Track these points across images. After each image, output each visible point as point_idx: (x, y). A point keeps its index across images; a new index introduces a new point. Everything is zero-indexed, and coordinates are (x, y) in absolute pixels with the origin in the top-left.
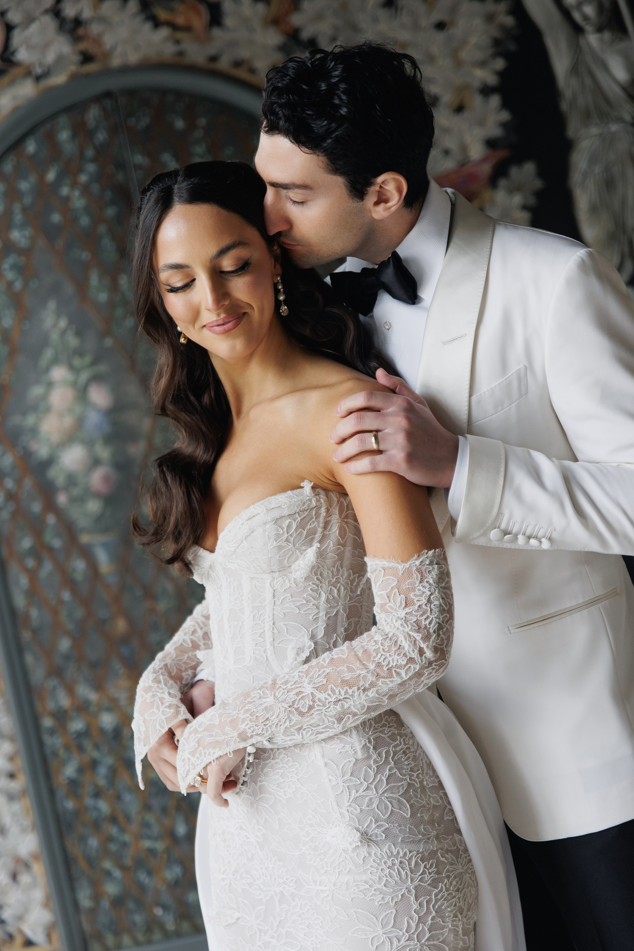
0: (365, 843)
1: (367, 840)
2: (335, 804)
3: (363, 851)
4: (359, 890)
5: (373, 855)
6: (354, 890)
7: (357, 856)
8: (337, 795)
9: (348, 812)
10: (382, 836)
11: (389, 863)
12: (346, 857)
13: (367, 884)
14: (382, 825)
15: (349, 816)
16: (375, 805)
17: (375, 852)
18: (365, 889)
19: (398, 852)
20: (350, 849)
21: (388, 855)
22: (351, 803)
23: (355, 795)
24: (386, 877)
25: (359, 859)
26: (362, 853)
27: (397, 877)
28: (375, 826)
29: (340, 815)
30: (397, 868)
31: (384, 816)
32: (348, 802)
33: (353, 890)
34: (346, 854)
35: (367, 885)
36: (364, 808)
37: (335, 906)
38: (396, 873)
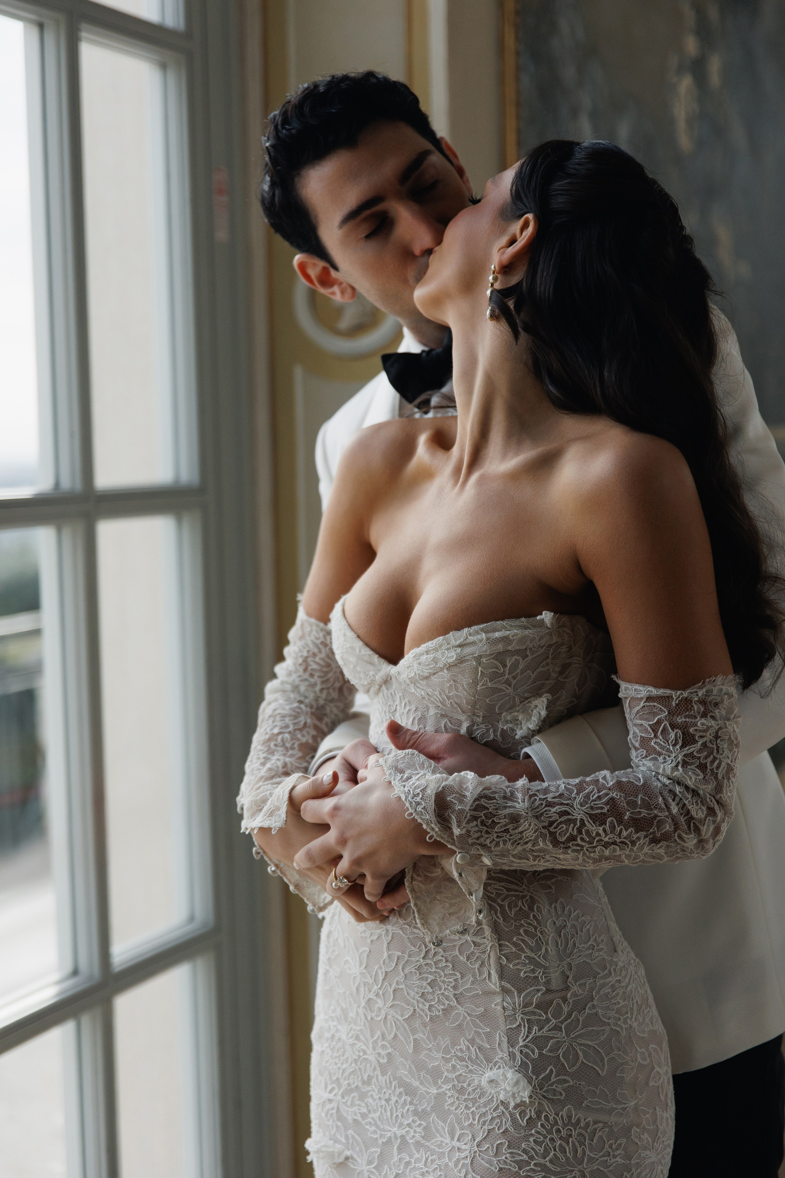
0: (535, 1099)
1: (540, 1096)
2: (505, 1039)
3: (530, 1110)
4: (513, 1159)
5: (543, 1118)
6: (506, 1158)
7: (520, 1114)
8: (511, 1028)
9: (521, 1053)
10: (561, 1094)
11: (564, 1133)
12: (503, 1112)
13: (526, 1154)
14: (566, 1081)
15: (521, 1058)
16: (561, 1052)
17: (546, 1114)
18: (522, 1160)
19: (578, 1121)
20: (512, 1104)
21: (563, 1121)
22: (528, 1042)
23: (535, 1033)
24: (555, 1150)
25: (521, 1118)
26: (528, 1111)
27: (570, 1153)
28: (555, 1079)
29: (509, 1055)
30: (572, 1142)
31: (570, 1068)
32: (524, 1040)
33: (504, 1158)
34: (504, 1108)
35: (525, 1156)
36: (544, 1052)
37: (473, 1174)
38: (569, 1148)
